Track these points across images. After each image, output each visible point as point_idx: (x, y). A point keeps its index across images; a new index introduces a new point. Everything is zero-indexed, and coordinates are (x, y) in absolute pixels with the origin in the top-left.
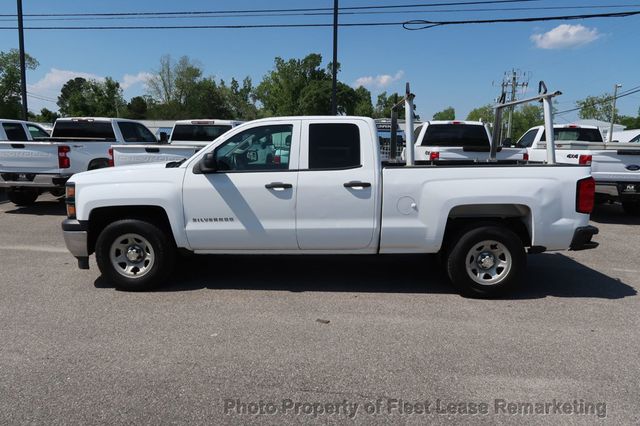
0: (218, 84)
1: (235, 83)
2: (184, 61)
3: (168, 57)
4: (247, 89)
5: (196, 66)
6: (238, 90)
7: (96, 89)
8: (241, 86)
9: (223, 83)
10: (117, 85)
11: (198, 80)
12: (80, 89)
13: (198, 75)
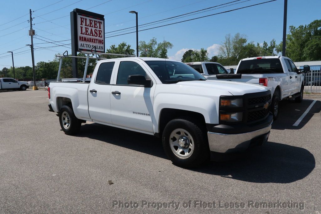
0: (256, 46)
1: (265, 44)
2: (237, 36)
3: (229, 35)
4: (273, 47)
5: (243, 38)
6: (267, 47)
7: (196, 54)
8: (269, 45)
9: (258, 45)
10: (206, 51)
11: (245, 45)
12: (190, 55)
13: (245, 42)
